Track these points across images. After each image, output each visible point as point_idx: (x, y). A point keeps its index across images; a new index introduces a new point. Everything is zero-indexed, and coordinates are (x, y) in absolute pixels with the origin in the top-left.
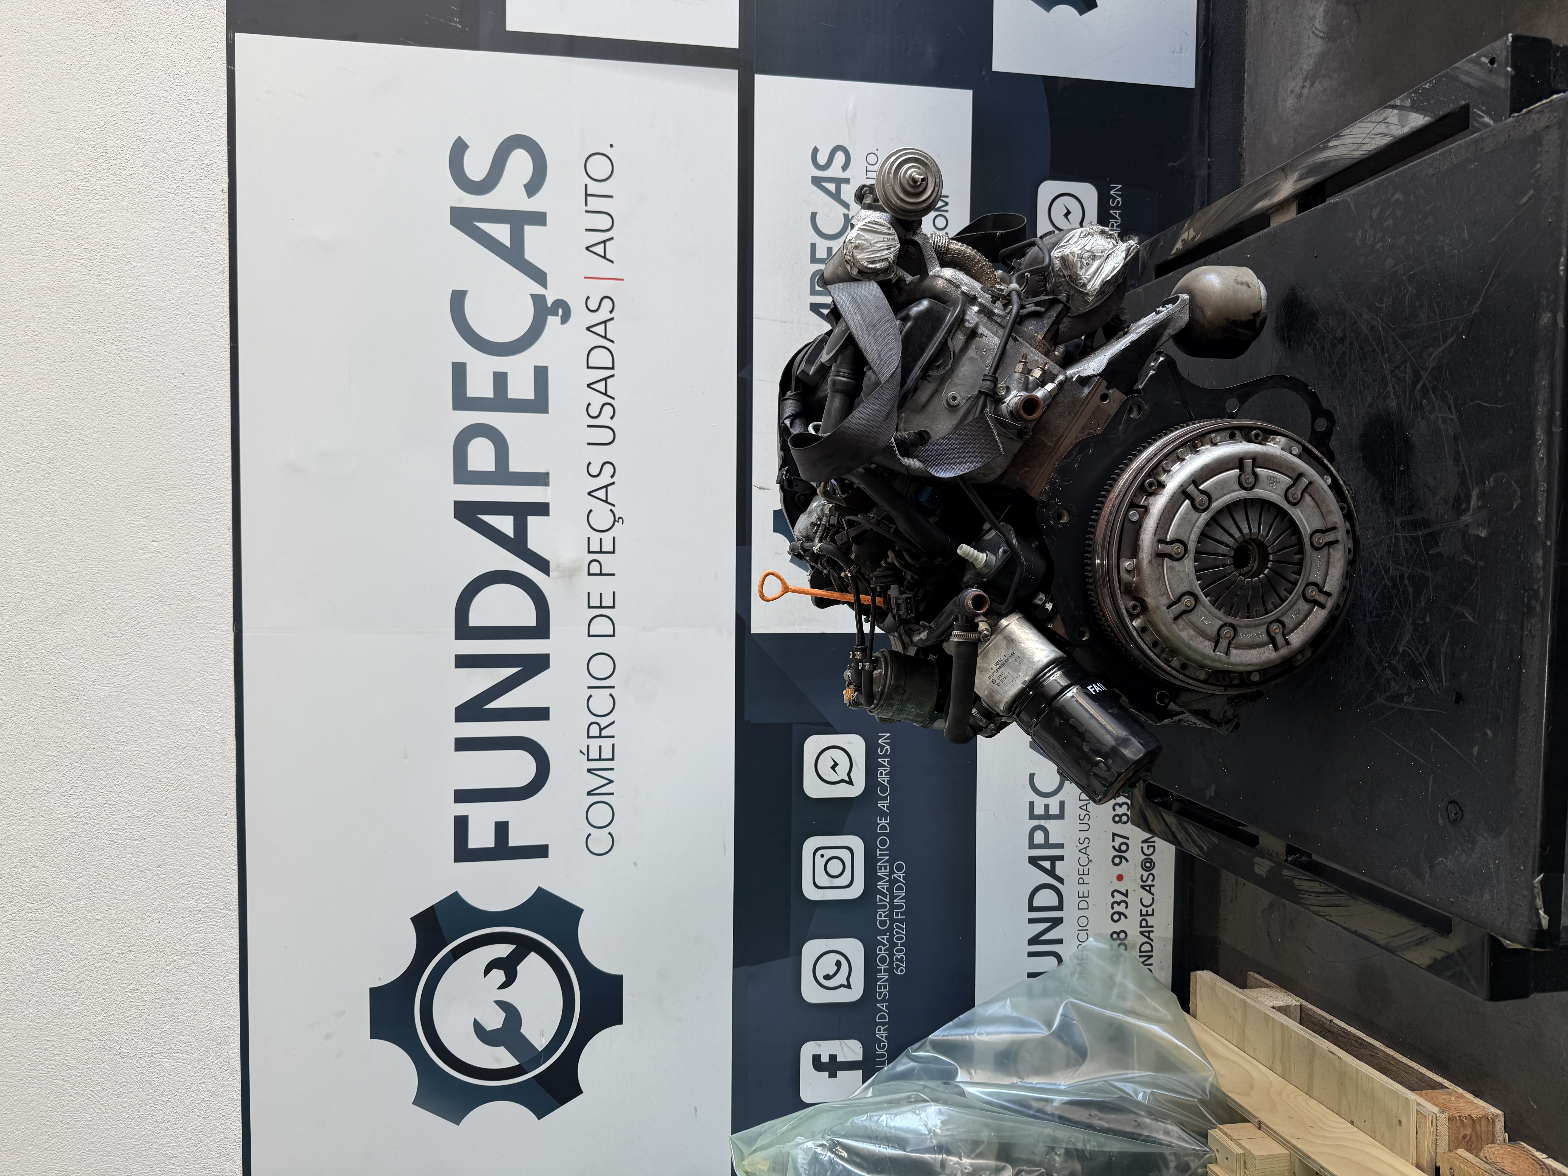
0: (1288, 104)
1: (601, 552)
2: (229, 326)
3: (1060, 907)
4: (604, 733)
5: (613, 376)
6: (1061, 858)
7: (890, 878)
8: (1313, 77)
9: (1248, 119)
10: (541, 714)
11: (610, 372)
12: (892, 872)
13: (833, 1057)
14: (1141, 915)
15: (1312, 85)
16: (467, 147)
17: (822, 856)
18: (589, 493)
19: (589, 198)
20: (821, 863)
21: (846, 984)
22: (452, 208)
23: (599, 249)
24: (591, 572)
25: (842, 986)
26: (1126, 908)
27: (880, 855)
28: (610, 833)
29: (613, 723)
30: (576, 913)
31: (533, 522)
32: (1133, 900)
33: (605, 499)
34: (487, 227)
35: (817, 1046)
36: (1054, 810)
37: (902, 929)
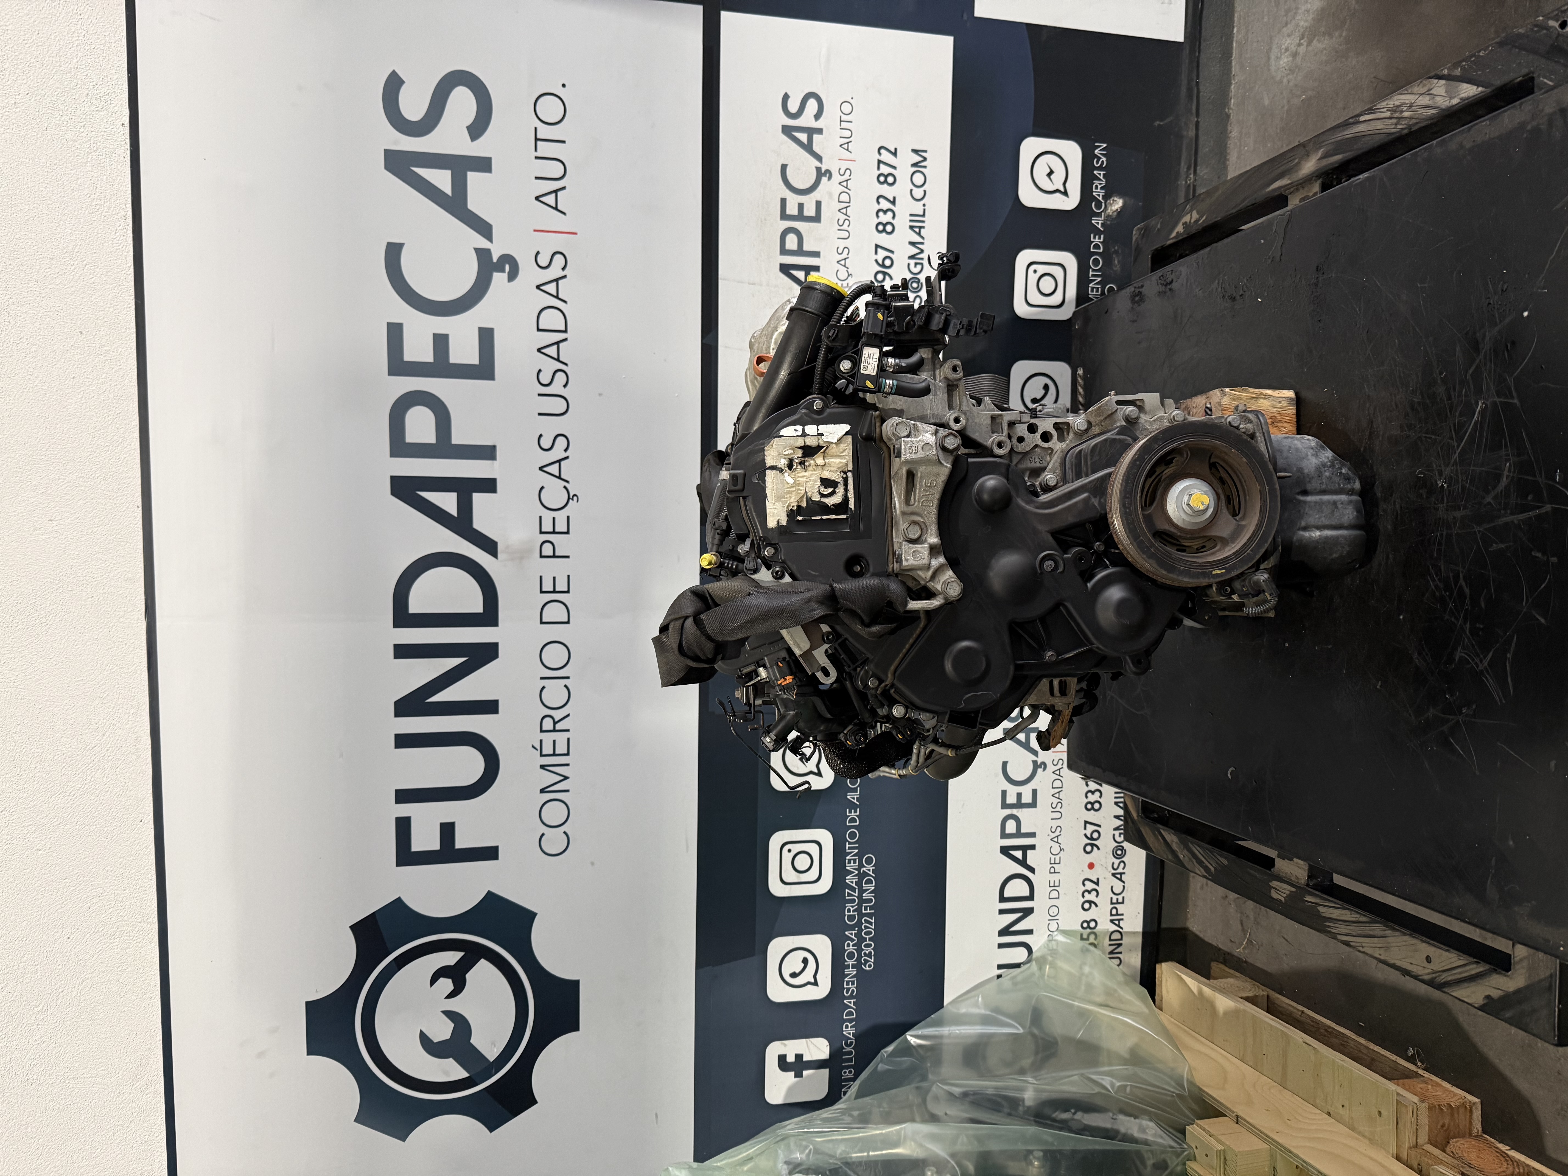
0: (1281, 62)
1: (554, 532)
2: (133, 279)
3: (1031, 897)
4: (558, 727)
5: (566, 340)
6: (1033, 847)
7: (859, 871)
8: (1310, 34)
9: (1236, 78)
10: (490, 707)
11: (562, 336)
12: (861, 866)
13: (799, 1057)
14: (1112, 903)
15: (1309, 43)
16: (402, 82)
17: (789, 851)
18: (541, 469)
19: (539, 143)
20: (787, 857)
21: (813, 981)
22: (386, 150)
23: (551, 199)
24: (543, 554)
25: (809, 983)
26: (1097, 896)
27: (849, 848)
28: (565, 833)
29: (568, 715)
30: (529, 917)
31: (479, 499)
32: (1103, 888)
33: (557, 474)
34: (424, 172)
35: (783, 1046)
36: (1027, 798)
37: (871, 923)
